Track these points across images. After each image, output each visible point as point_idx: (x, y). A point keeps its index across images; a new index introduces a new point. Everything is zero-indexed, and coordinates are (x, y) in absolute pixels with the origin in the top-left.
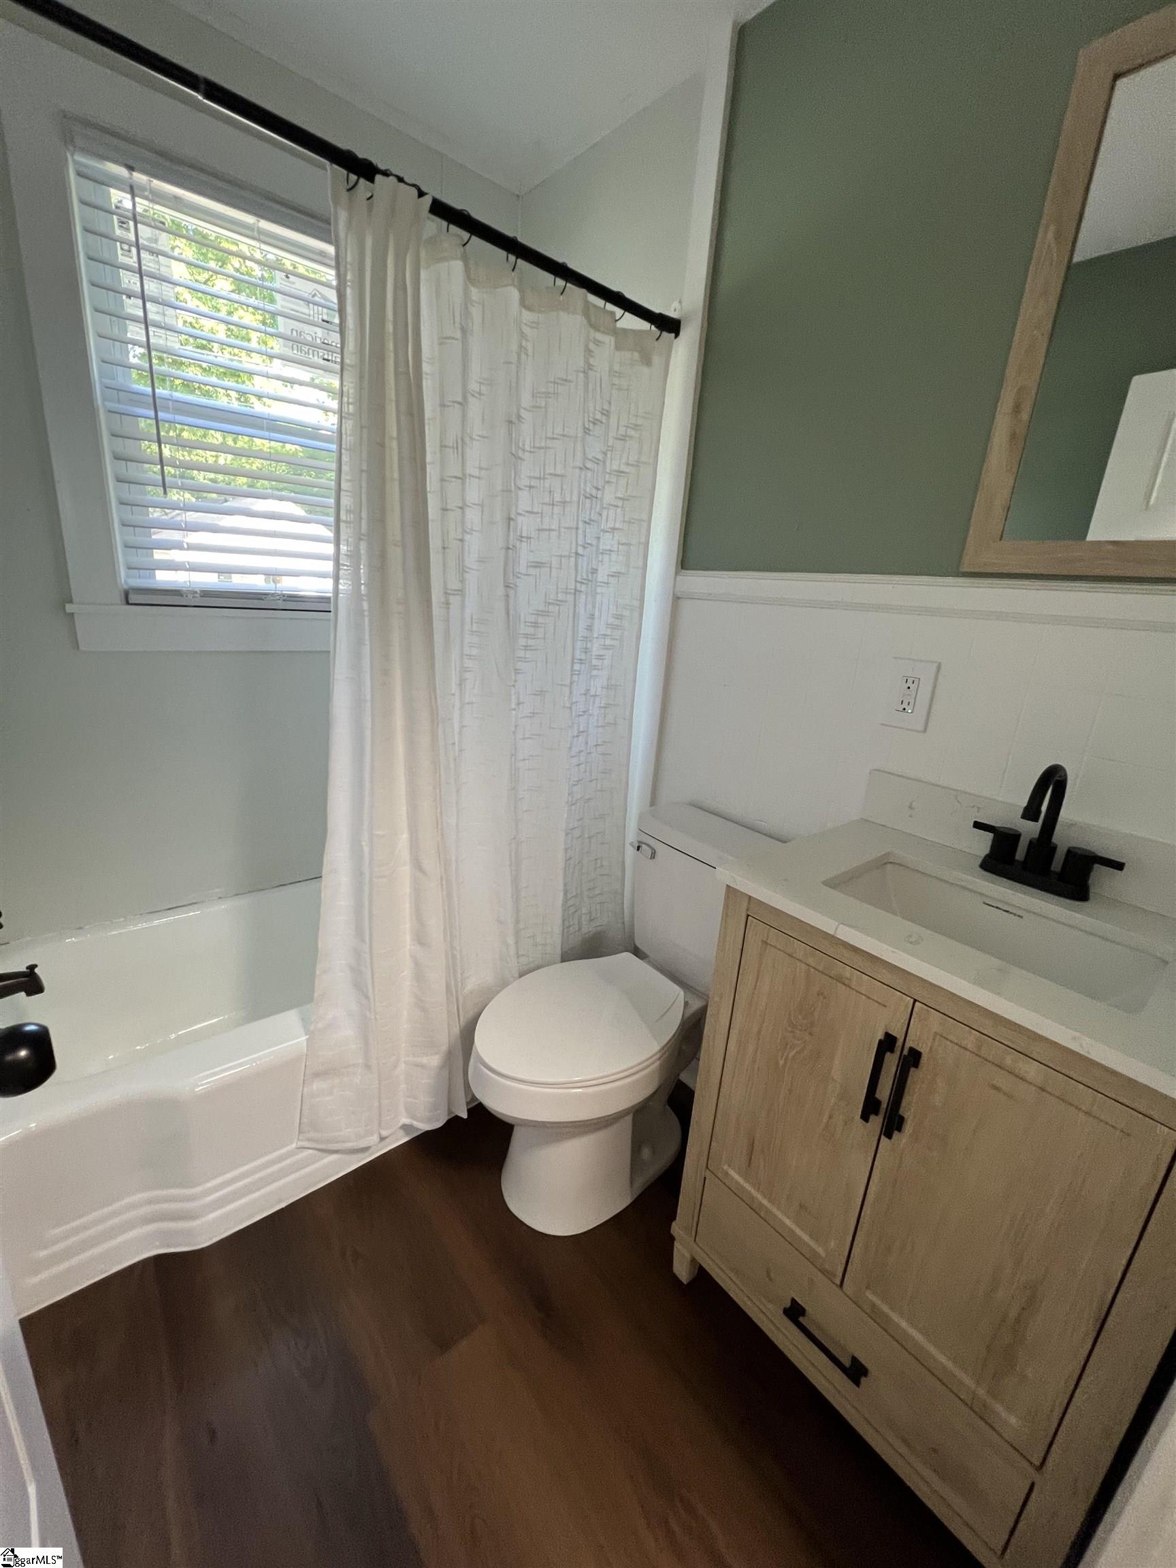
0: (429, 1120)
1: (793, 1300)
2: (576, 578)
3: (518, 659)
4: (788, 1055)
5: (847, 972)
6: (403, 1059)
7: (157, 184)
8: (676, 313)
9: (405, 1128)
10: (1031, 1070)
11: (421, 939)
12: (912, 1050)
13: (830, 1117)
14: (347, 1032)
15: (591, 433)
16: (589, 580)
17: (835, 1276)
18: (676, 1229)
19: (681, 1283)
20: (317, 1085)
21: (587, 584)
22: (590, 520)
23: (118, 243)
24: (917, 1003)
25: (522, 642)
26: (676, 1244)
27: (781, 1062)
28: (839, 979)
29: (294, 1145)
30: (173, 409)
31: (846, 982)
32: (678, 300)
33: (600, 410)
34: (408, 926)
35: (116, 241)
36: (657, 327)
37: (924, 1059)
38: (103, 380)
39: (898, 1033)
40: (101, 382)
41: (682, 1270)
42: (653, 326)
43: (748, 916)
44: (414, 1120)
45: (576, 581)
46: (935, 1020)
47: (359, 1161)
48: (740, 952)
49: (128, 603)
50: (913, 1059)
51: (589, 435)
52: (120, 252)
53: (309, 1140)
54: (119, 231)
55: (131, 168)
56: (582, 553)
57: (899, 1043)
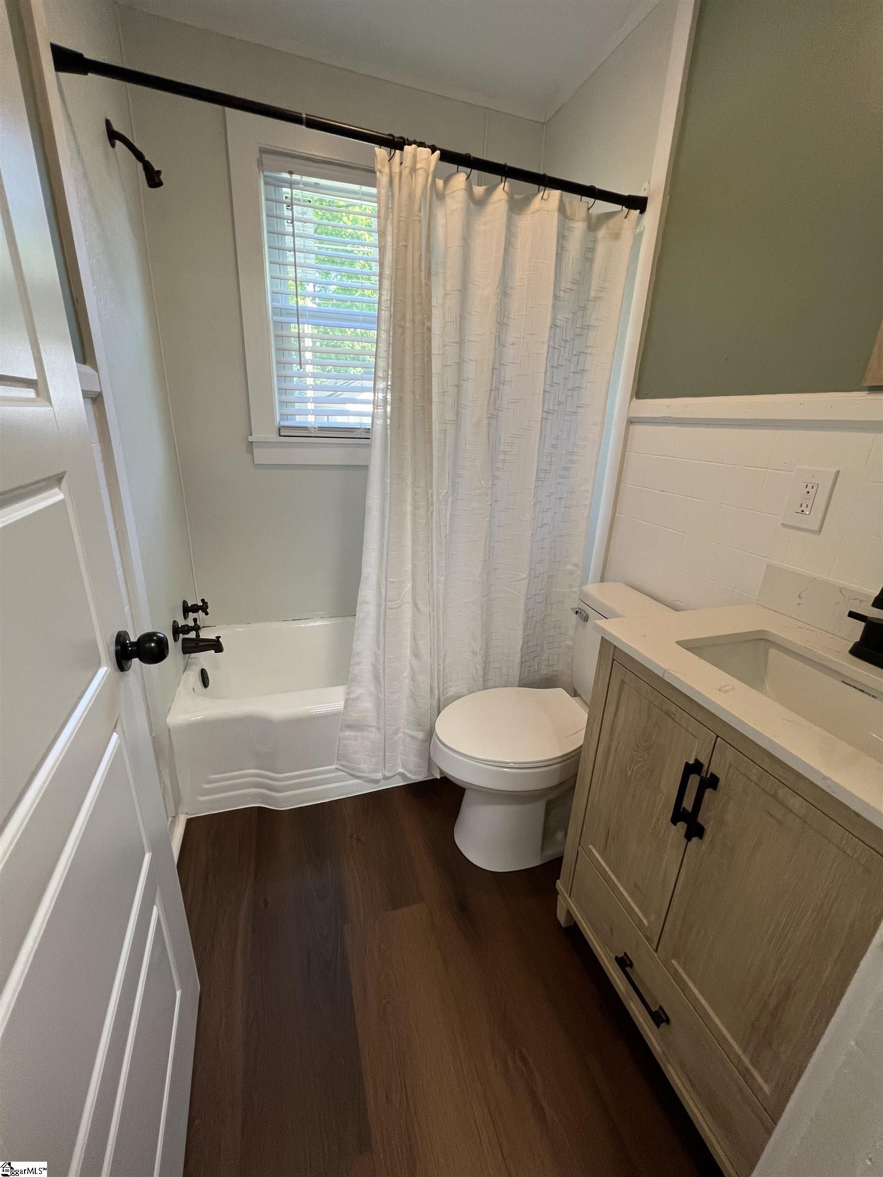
0: (415, 773)
1: (625, 954)
2: (543, 408)
3: (496, 469)
4: (633, 769)
5: (673, 708)
6: (401, 730)
7: (306, 179)
8: (646, 192)
9: (402, 775)
10: (796, 803)
11: (416, 654)
12: (712, 775)
13: (658, 820)
14: (367, 704)
15: (561, 299)
16: (554, 411)
17: (653, 942)
18: (559, 884)
19: (560, 925)
20: (347, 733)
21: (554, 413)
22: (558, 365)
23: (286, 220)
24: (719, 739)
25: (501, 457)
26: (559, 897)
27: (629, 773)
28: (668, 713)
29: (334, 767)
30: (309, 316)
31: (673, 716)
32: (647, 182)
33: (571, 280)
34: (409, 643)
35: (285, 219)
36: (626, 207)
37: (722, 783)
38: (274, 304)
39: (703, 760)
40: (272, 305)
41: (561, 917)
42: (624, 207)
43: (614, 660)
44: (406, 771)
45: (543, 411)
46: (730, 752)
47: (373, 789)
48: (607, 686)
49: (280, 436)
50: (712, 782)
51: (560, 300)
52: (286, 223)
53: (342, 766)
54: (287, 212)
55: (291, 173)
56: (549, 390)
57: (705, 768)
